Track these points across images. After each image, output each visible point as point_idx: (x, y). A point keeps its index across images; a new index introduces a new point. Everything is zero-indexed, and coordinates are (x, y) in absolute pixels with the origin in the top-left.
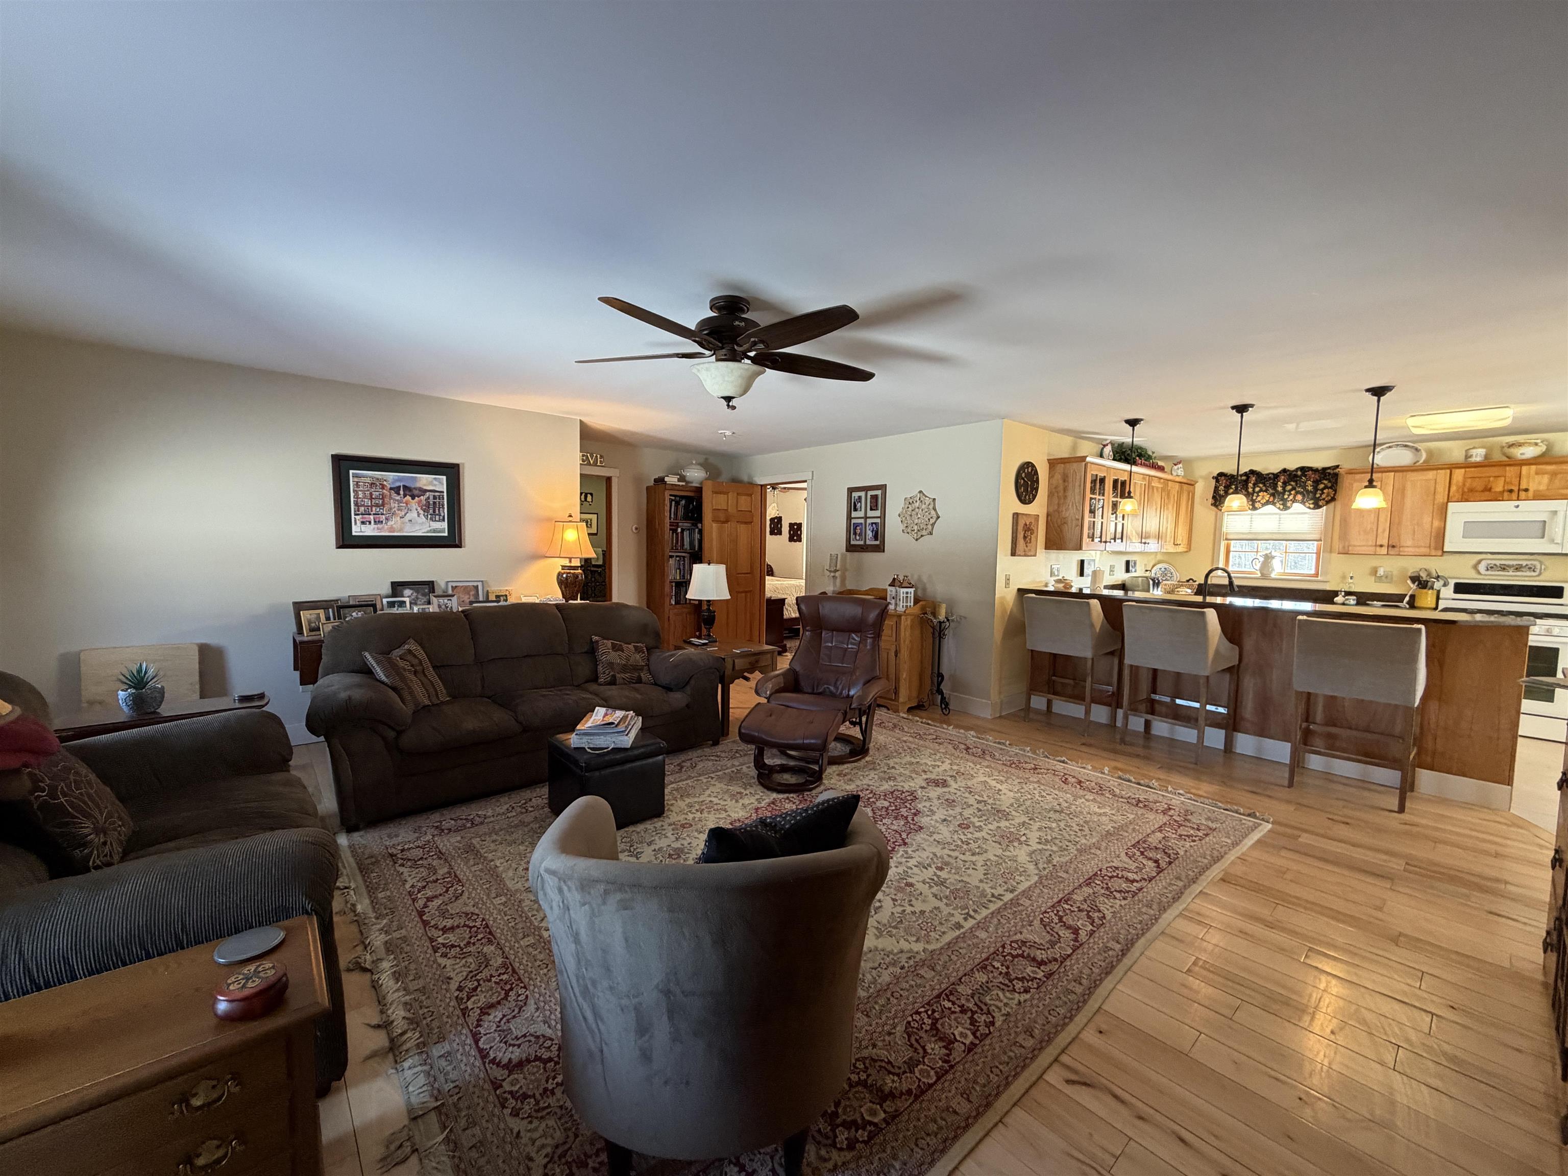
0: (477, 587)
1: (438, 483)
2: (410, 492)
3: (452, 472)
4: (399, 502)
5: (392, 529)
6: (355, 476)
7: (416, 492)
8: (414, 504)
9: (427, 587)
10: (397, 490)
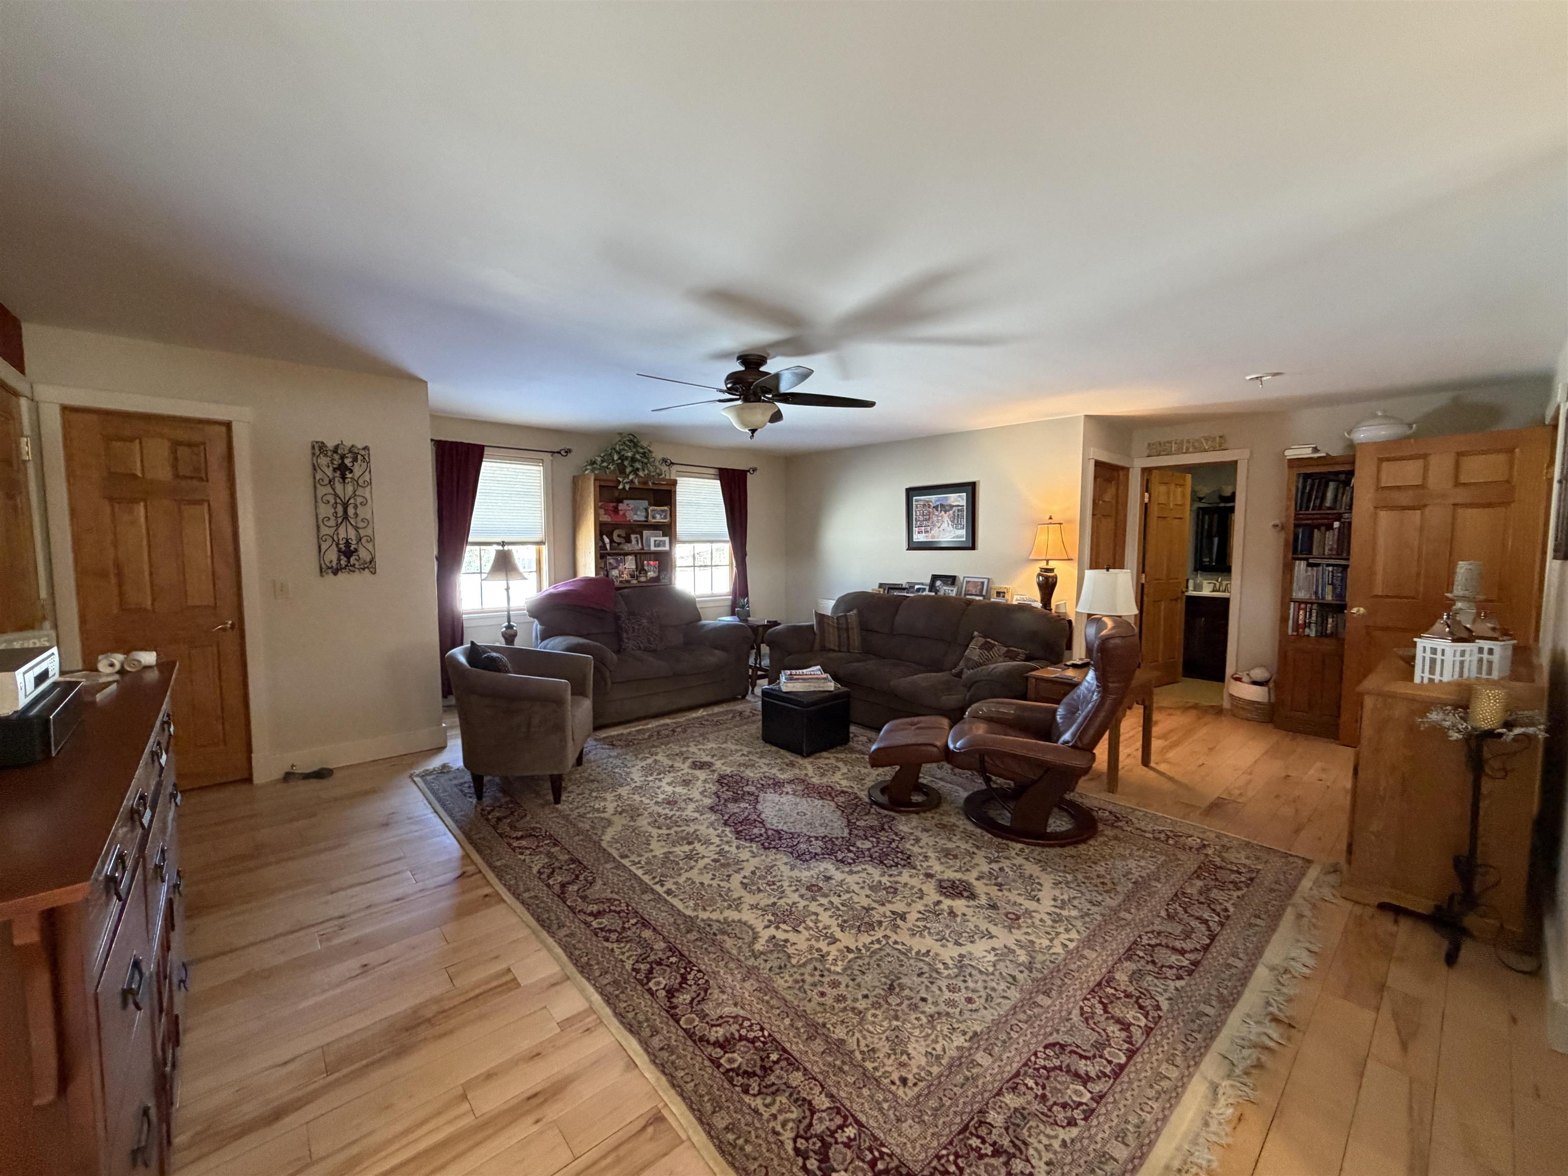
0: (983, 583)
1: (959, 499)
2: (944, 508)
3: (971, 489)
4: (938, 516)
5: (933, 537)
6: (917, 501)
7: (947, 508)
8: (946, 517)
9: (951, 580)
10: (936, 507)
